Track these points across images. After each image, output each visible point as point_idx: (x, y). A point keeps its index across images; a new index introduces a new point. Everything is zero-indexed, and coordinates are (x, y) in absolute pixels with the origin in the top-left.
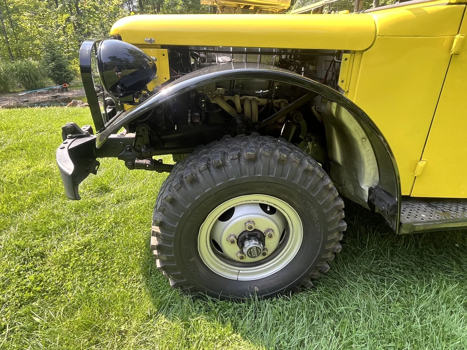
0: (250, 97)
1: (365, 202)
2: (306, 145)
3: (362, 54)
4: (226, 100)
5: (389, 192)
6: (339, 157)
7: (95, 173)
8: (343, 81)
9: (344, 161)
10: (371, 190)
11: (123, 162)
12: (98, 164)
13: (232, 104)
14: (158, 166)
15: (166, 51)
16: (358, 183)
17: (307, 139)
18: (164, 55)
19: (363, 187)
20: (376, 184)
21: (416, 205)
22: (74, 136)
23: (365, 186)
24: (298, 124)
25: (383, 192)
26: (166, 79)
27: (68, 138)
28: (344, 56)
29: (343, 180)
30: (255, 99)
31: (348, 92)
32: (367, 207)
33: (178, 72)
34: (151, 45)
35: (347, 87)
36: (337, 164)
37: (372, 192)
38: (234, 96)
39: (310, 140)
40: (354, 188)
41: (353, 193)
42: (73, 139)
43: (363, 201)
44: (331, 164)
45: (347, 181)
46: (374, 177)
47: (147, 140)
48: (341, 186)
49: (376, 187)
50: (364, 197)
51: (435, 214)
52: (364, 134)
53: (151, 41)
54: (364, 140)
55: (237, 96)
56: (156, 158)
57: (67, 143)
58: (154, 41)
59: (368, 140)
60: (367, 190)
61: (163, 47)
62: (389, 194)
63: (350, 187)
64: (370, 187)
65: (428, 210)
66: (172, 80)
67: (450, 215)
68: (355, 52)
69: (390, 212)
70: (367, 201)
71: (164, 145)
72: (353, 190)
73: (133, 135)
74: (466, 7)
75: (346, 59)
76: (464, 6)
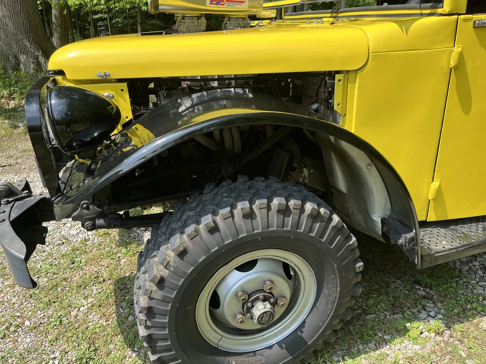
1: (378, 234)
2: (302, 172)
3: (357, 73)
5: (404, 222)
6: (342, 184)
8: (338, 105)
9: (348, 190)
10: (383, 221)
11: (78, 223)
12: (45, 230)
15: (124, 85)
16: (368, 214)
17: (302, 165)
18: (123, 90)
19: (374, 218)
20: (388, 213)
21: (435, 231)
23: (377, 217)
24: (291, 151)
25: (397, 222)
26: (127, 118)
28: (338, 77)
29: (350, 210)
31: (345, 115)
32: (382, 240)
33: (141, 108)
34: (105, 80)
35: (344, 110)
36: (340, 192)
37: (385, 223)
39: (306, 166)
40: (364, 220)
41: (363, 225)
42: (12, 204)
43: (376, 233)
44: (333, 191)
45: (354, 211)
46: (385, 207)
48: (348, 216)
49: (389, 216)
50: (377, 229)
51: (456, 238)
52: (369, 160)
53: (105, 75)
54: (369, 167)
57: (4, 211)
58: (109, 75)
59: (374, 167)
60: (379, 221)
61: (120, 81)
62: (405, 225)
63: (359, 218)
64: (382, 217)
65: (448, 235)
67: (472, 238)
68: (348, 72)
69: (408, 245)
70: (381, 233)
72: (363, 221)
74: (458, 18)
75: (340, 81)
76: (456, 16)
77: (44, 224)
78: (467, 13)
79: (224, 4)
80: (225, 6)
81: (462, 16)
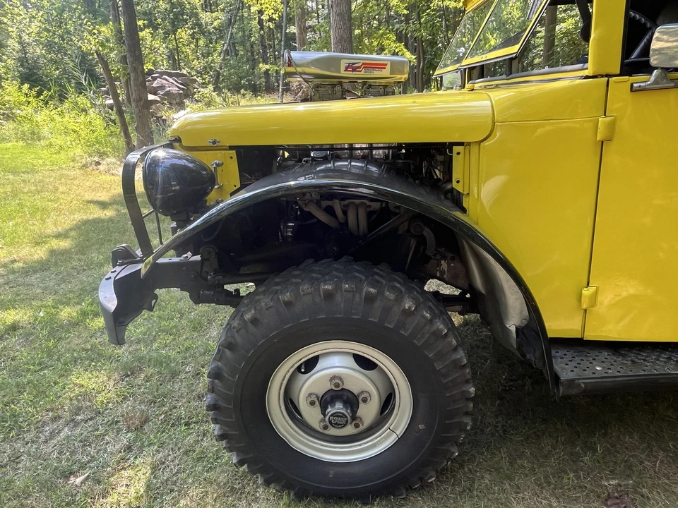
0: (357, 201)
2: (439, 264)
3: (480, 145)
4: (324, 206)
6: (479, 282)
7: (151, 309)
8: (458, 182)
9: (486, 289)
10: (518, 329)
11: (186, 294)
12: (156, 297)
13: (330, 211)
14: (234, 299)
15: (233, 153)
16: (502, 320)
17: (438, 257)
18: (231, 158)
19: (508, 326)
20: (525, 322)
21: (594, 353)
22: (125, 261)
23: (511, 325)
25: (533, 333)
26: (235, 186)
27: (119, 265)
28: (456, 149)
29: (490, 315)
30: (365, 204)
31: (468, 194)
33: (251, 176)
34: (215, 146)
35: (465, 189)
36: (479, 292)
37: (521, 334)
38: (332, 200)
39: (444, 258)
40: (501, 327)
42: (123, 267)
43: (512, 345)
45: (493, 317)
46: (521, 312)
47: (216, 265)
48: (489, 324)
49: (526, 325)
50: (512, 341)
51: (619, 365)
53: (214, 142)
55: (337, 201)
56: (230, 288)
57: (115, 271)
58: (219, 142)
60: (513, 329)
61: (231, 148)
64: (517, 325)
65: (609, 360)
66: (243, 187)
67: (641, 368)
68: (469, 144)
70: (515, 346)
71: (239, 270)
72: (500, 329)
73: (198, 258)
74: (608, 81)
75: (458, 153)
76: (606, 79)
77: (157, 291)
78: (621, 74)
79: (361, 71)
80: (362, 73)
81: (614, 78)
